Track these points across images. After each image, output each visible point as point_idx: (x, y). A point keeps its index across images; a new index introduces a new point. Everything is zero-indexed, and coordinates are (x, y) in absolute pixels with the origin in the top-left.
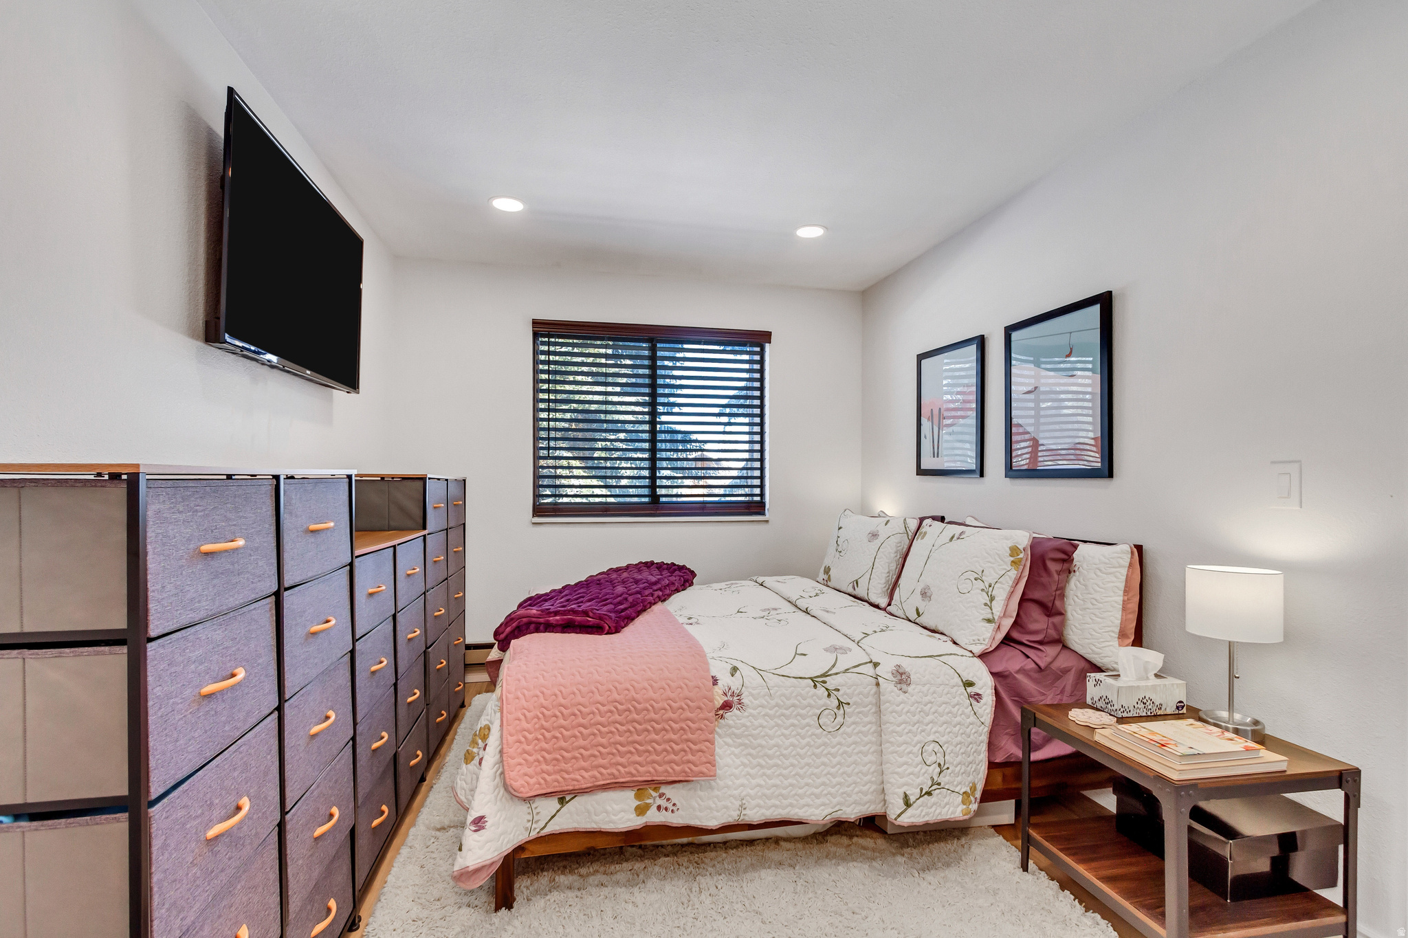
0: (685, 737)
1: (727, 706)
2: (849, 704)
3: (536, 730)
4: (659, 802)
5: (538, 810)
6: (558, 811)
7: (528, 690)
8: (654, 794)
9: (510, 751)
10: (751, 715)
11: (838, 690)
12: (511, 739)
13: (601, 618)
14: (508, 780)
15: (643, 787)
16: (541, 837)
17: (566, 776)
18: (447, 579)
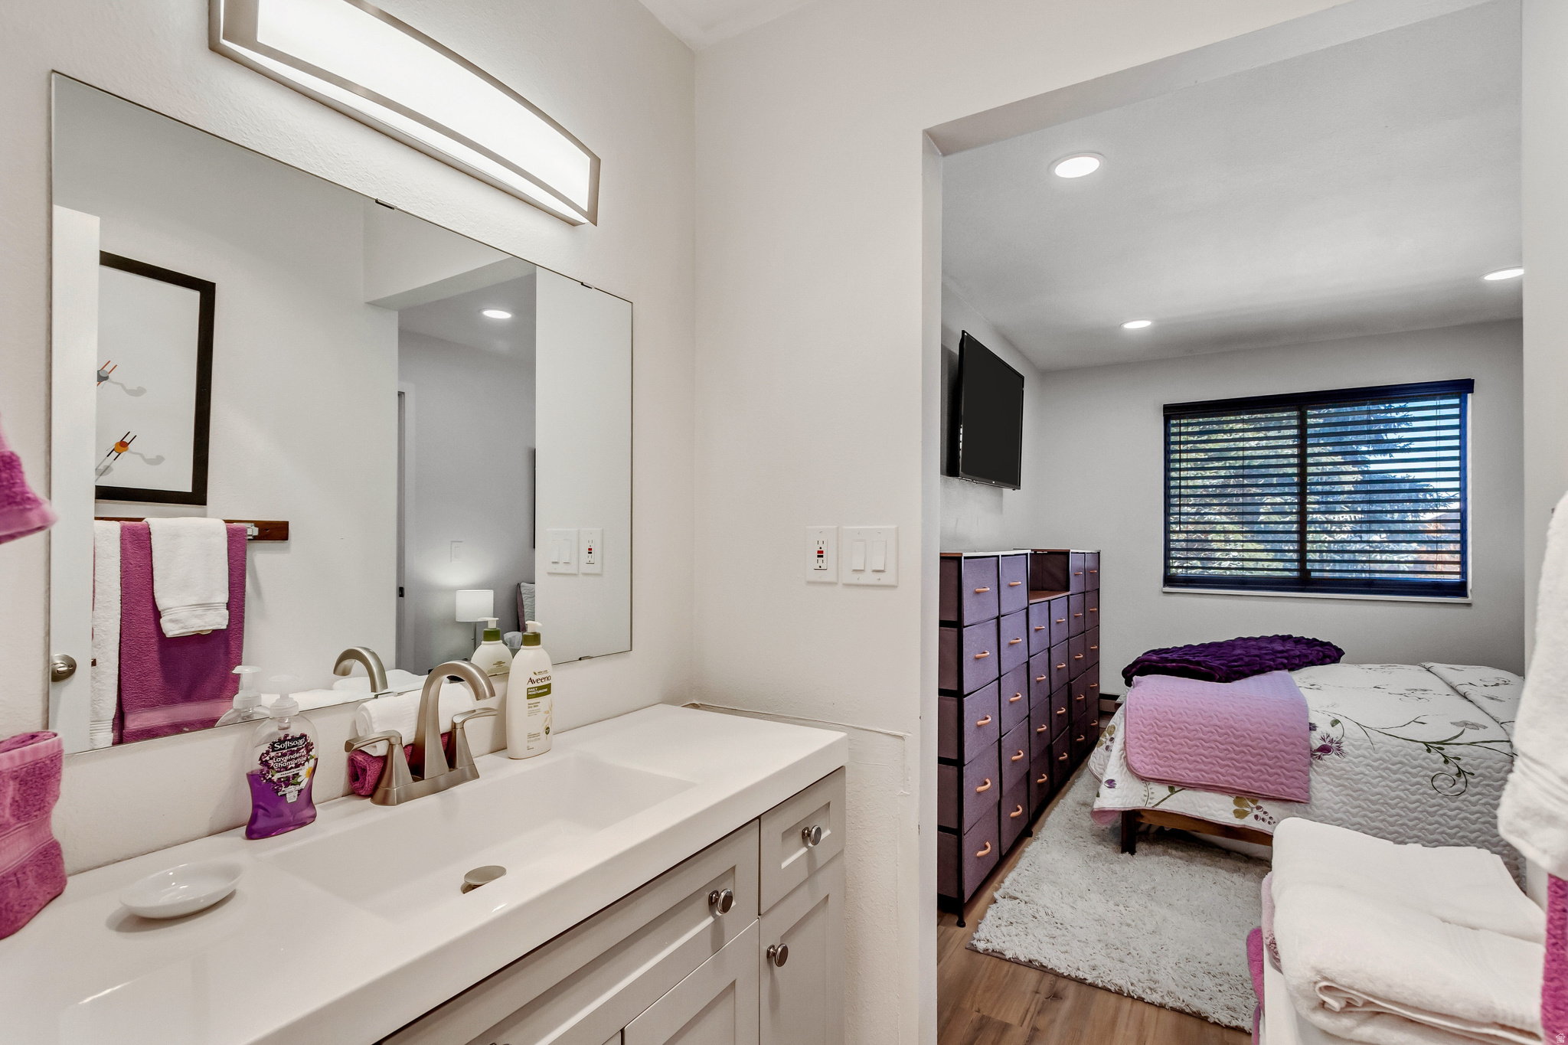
0: (1279, 764)
1: (1325, 749)
2: (1473, 774)
3: (1150, 733)
4: (1256, 812)
5: (1153, 791)
6: (1169, 796)
7: (1145, 705)
8: (1252, 805)
9: (1131, 743)
10: (1351, 761)
11: (1459, 759)
12: (1132, 735)
13: (1211, 668)
14: (1129, 761)
15: (1243, 796)
16: (1155, 811)
17: (1174, 771)
18: (1084, 632)
